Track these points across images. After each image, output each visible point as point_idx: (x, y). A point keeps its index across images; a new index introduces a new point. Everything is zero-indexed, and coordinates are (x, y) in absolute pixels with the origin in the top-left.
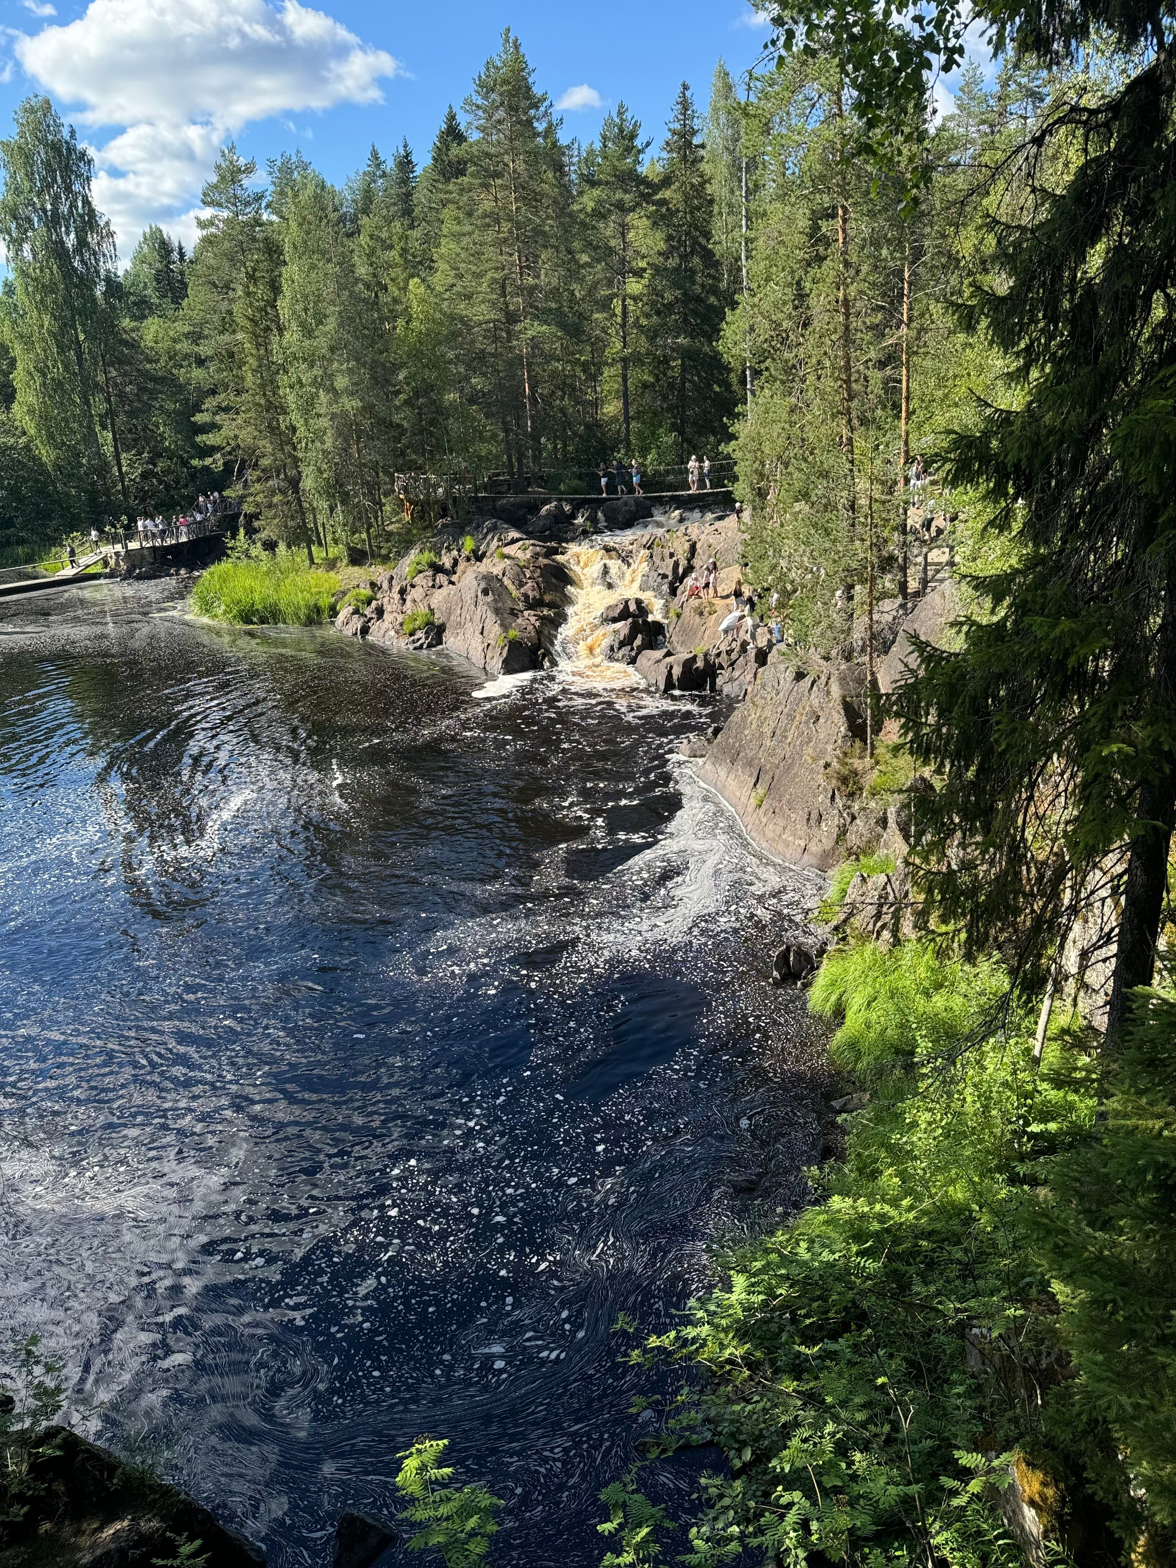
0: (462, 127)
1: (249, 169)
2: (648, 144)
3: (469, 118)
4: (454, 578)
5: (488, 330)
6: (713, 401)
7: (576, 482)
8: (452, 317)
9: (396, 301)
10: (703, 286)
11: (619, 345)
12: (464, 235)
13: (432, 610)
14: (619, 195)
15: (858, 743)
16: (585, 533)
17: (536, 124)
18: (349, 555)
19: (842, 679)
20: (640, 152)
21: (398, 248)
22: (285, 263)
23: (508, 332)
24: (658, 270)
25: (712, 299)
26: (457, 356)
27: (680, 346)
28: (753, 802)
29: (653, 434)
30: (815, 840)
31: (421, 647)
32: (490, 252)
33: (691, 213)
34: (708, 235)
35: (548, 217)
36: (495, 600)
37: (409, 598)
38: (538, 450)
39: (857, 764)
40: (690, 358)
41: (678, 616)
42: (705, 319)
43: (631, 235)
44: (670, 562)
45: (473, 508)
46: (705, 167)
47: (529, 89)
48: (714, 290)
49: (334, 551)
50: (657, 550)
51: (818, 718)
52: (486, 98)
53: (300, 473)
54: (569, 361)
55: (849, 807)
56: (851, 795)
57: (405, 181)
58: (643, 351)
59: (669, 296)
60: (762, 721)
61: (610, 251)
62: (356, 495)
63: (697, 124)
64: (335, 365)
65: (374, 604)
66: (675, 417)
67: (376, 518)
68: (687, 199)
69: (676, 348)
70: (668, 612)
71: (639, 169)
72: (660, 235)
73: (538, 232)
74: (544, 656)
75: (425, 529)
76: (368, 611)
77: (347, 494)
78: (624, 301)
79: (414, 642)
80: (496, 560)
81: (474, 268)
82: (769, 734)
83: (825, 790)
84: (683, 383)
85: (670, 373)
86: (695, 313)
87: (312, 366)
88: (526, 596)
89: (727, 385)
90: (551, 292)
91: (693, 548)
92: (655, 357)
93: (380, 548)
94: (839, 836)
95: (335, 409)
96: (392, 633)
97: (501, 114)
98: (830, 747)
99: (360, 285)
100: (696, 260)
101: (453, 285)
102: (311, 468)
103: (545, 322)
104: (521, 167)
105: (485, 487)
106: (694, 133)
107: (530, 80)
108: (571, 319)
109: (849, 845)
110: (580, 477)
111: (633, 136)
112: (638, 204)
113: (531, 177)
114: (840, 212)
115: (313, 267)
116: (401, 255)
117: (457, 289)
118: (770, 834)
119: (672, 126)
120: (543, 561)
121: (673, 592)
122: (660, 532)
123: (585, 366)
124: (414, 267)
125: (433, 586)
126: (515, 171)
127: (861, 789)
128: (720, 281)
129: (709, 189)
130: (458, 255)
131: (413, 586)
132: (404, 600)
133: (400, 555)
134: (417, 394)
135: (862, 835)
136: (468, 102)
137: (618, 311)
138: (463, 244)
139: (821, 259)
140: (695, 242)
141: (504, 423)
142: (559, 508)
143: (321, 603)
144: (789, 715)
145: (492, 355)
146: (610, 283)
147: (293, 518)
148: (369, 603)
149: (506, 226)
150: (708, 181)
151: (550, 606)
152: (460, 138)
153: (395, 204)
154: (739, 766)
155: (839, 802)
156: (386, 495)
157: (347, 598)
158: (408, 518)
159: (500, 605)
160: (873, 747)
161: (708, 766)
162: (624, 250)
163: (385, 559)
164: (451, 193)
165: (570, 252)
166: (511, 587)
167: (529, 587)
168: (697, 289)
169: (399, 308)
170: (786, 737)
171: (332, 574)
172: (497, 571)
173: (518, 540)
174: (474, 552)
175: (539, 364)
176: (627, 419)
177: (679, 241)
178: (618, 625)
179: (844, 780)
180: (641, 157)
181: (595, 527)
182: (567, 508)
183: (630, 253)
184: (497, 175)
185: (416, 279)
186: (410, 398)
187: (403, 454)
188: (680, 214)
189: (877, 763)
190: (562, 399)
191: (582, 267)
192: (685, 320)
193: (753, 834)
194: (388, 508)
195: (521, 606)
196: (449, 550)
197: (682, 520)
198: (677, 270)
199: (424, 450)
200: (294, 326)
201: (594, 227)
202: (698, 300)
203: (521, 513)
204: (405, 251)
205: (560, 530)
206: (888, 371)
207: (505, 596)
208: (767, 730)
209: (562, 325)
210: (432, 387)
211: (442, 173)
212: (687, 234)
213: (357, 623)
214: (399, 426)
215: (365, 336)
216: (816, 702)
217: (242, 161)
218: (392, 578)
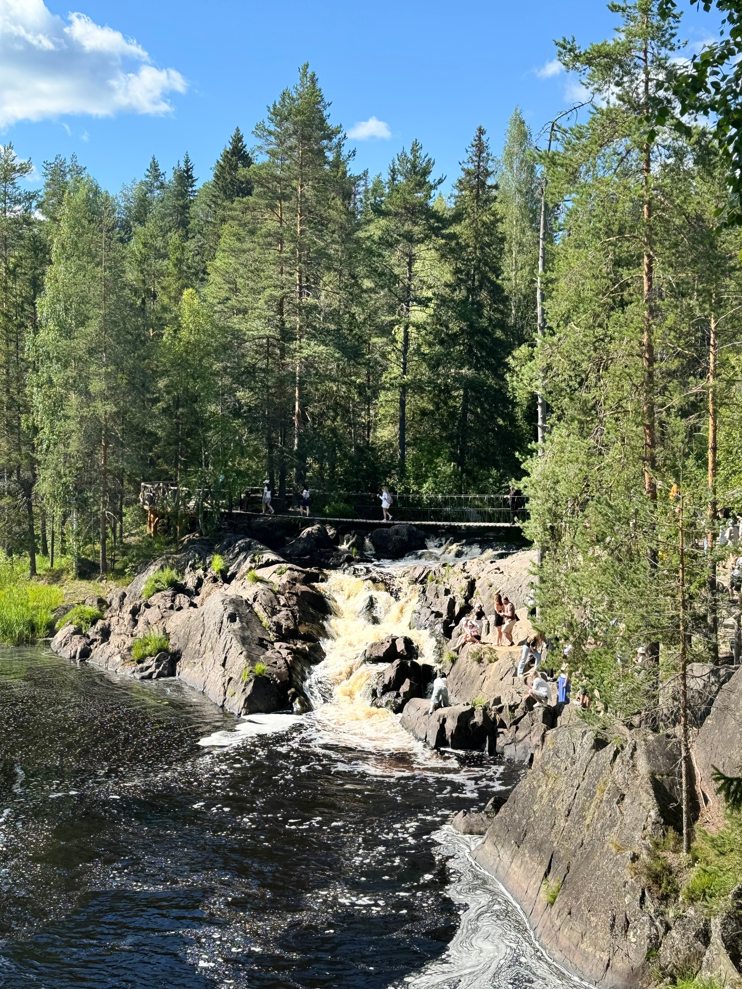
0: (248, 149)
1: (24, 169)
2: (440, 181)
3: (259, 142)
4: (197, 600)
5: (261, 346)
6: (496, 434)
7: (342, 505)
8: (224, 330)
9: (165, 309)
10: (490, 320)
11: (397, 371)
12: (244, 251)
13: (167, 635)
14: (408, 226)
15: (671, 833)
16: (350, 560)
17: (327, 154)
18: (78, 567)
19: (649, 753)
20: (432, 187)
21: (173, 258)
22: (51, 263)
23: (282, 349)
24: (443, 301)
25: (499, 333)
26: (225, 368)
27: (463, 377)
28: (544, 897)
29: (430, 462)
30: (621, 954)
31: (150, 677)
32: (272, 270)
33: (482, 248)
34: (497, 271)
35: (333, 242)
36: (243, 628)
37: (141, 620)
38: (303, 468)
39: (671, 858)
40: (473, 389)
41: (453, 661)
42: (492, 352)
43: (417, 266)
44: (446, 600)
45: (225, 526)
46: (496, 206)
47: (323, 121)
48: (502, 325)
49: (60, 562)
50: (430, 585)
51: (623, 797)
52: (279, 125)
53: (35, 476)
54: (345, 383)
55: (662, 914)
56: (664, 898)
57: (183, 194)
58: (425, 378)
59: (454, 327)
60: (555, 795)
61: (396, 278)
62: (96, 502)
63: (491, 166)
64: (93, 368)
65: (100, 624)
66: (454, 447)
67: (114, 530)
68: (477, 235)
69: (458, 379)
70: (441, 655)
71: (431, 203)
72: (448, 268)
73: (322, 253)
74: (295, 696)
75: (168, 543)
76: (92, 632)
77: (85, 501)
78: (406, 328)
79: (142, 670)
80: (248, 583)
81: (251, 284)
82: (563, 811)
83: (633, 889)
84: (464, 414)
85: (451, 402)
86: (481, 346)
87: (65, 366)
88: (278, 625)
89: (512, 419)
90: (331, 313)
91: (471, 587)
92: (437, 386)
93: (114, 561)
94: (650, 950)
95: (85, 412)
96: (118, 658)
97: (293, 141)
98: (638, 835)
99: (127, 291)
100: (484, 294)
101: (228, 299)
102: (49, 472)
103: (323, 343)
104: (309, 193)
105: (241, 503)
106: (488, 174)
107: (325, 113)
108: (351, 342)
109: (663, 963)
110: (347, 500)
111: (426, 172)
112: (427, 237)
113: (319, 202)
114: (646, 260)
115: (81, 268)
116: (175, 265)
117: (233, 302)
118: (564, 942)
119: (465, 167)
120: (301, 588)
121: (448, 633)
122: (434, 566)
123: (361, 389)
124: (188, 278)
125: (171, 608)
126: (303, 195)
127: (676, 891)
128: (509, 316)
129: (501, 228)
130: (236, 270)
131: (148, 606)
132: (136, 622)
133: (136, 571)
134: (177, 403)
135: (678, 951)
136: (260, 127)
137: (400, 336)
138: (242, 260)
139: (623, 304)
140: (484, 278)
141: (269, 439)
142: (322, 531)
143: (37, 620)
144: (587, 790)
145: (263, 370)
146: (392, 309)
147: (19, 524)
148: (94, 623)
149: (288, 246)
150: (501, 220)
151: (306, 638)
152: (247, 161)
153: (171, 215)
154: (525, 850)
155: (651, 906)
156: (128, 504)
157: (69, 616)
158: (149, 530)
159: (247, 633)
160: (690, 839)
161: (488, 847)
162: (410, 279)
163: (119, 574)
164: (235, 210)
165: (353, 277)
166: (262, 615)
167: (282, 616)
168: (484, 323)
169: (167, 316)
170: (584, 818)
171: (55, 587)
172: (247, 594)
173: (273, 563)
174: (223, 572)
175: (311, 383)
176: (403, 444)
177: (468, 274)
178: (382, 666)
179: (656, 878)
180: (433, 192)
181: (362, 555)
182: (331, 532)
183: (415, 282)
184: (285, 197)
185: (191, 290)
186: (169, 407)
187: (153, 463)
188: (469, 250)
189: (696, 859)
190: (334, 420)
191: (365, 291)
192: (470, 352)
193: (544, 940)
194: (127, 519)
195: (272, 636)
196: (194, 568)
197: (459, 554)
198: (464, 302)
199: (178, 460)
200: (51, 324)
201: (380, 255)
202: (484, 332)
203: (279, 533)
204: (180, 261)
205: (322, 555)
206: (692, 419)
207: (254, 624)
208: (561, 807)
209: (341, 348)
210: (195, 399)
211: (224, 190)
212: (476, 269)
213: (77, 645)
214: (151, 434)
215: (127, 342)
216: (619, 778)
217: (18, 162)
218: (124, 595)
